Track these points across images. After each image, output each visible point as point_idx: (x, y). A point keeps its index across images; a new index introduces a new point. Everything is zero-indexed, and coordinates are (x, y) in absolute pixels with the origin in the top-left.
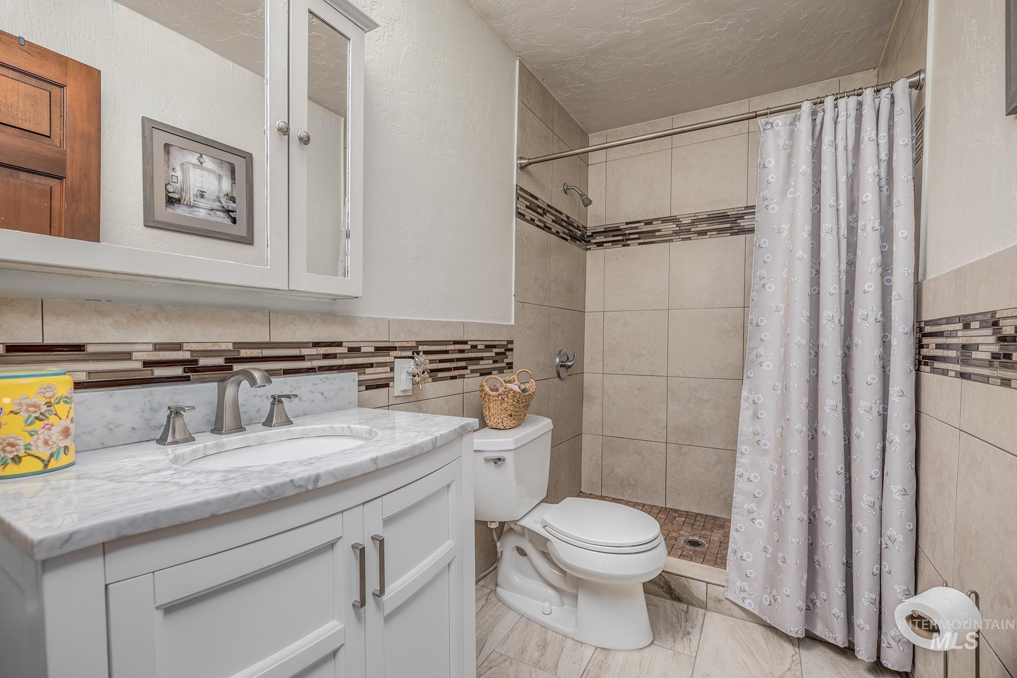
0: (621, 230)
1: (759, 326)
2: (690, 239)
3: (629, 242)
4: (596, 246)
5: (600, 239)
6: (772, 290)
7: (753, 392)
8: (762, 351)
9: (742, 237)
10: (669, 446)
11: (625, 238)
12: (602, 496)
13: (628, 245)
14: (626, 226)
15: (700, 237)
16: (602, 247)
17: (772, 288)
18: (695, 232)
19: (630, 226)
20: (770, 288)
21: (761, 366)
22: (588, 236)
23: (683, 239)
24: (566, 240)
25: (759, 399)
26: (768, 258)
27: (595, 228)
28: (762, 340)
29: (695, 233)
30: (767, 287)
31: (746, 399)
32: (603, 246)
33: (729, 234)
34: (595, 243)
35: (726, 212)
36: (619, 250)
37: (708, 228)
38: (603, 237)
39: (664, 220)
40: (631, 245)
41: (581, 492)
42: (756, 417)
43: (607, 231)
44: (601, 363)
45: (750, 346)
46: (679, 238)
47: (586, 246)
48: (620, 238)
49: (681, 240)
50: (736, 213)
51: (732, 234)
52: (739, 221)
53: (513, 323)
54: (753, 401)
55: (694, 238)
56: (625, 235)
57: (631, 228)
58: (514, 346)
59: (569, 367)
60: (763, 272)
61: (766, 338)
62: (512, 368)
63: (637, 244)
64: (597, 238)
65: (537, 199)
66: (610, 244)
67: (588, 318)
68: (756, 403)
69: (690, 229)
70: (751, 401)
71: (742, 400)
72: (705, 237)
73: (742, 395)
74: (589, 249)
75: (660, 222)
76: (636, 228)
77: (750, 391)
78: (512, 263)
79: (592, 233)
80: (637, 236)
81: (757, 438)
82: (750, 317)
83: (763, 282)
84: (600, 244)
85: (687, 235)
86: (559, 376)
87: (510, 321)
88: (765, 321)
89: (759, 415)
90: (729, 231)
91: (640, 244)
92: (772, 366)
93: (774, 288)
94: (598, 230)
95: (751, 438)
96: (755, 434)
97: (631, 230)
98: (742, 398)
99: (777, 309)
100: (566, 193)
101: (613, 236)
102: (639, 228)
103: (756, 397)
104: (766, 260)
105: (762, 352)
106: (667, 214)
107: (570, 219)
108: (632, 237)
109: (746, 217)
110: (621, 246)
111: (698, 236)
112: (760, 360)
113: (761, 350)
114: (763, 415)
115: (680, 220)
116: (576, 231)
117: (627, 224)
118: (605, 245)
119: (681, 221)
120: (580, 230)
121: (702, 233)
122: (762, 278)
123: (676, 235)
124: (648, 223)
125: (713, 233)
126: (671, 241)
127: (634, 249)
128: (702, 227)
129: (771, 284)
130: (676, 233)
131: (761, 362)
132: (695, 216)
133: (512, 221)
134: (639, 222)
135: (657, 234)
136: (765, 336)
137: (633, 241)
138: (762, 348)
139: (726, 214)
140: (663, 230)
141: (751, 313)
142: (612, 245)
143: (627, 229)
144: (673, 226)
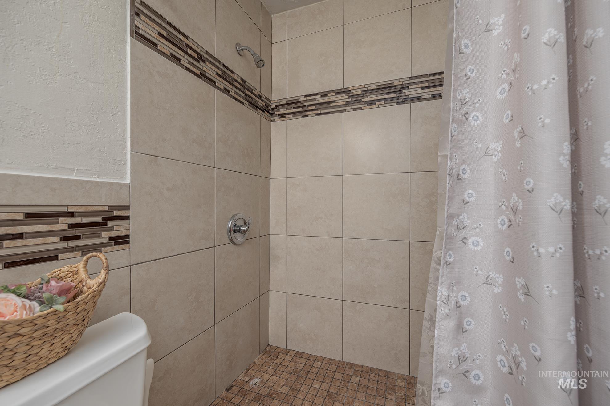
0: (300, 102)
1: (460, 179)
2: (360, 109)
3: (307, 113)
4: (279, 117)
5: (283, 111)
6: (479, 122)
7: (455, 288)
8: (466, 220)
9: (407, 105)
10: (346, 303)
11: (304, 109)
12: (287, 349)
13: (307, 116)
14: (305, 99)
15: (370, 107)
16: (284, 119)
17: (478, 119)
18: (366, 102)
19: (308, 98)
20: (476, 119)
21: (465, 244)
22: (273, 109)
23: (355, 109)
24: (243, 103)
25: (464, 298)
26: (472, 71)
27: (279, 101)
28: (465, 203)
29: (365, 104)
30: (470, 117)
31: (445, 300)
32: (285, 117)
33: (395, 104)
34: (279, 115)
35: (393, 83)
36: (299, 121)
37: (376, 98)
38: (285, 109)
39: (339, 92)
40: (309, 116)
41: (269, 345)
42: (460, 329)
43: (289, 104)
44: (285, 226)
45: (450, 211)
46: (351, 108)
47: (271, 117)
48: (300, 110)
49: (353, 110)
50: (401, 83)
51: (398, 103)
52: (404, 91)
53: (128, 181)
54: (457, 304)
55: (365, 108)
56: (305, 106)
57: (310, 100)
58: (132, 213)
59: (245, 232)
60: (465, 93)
61: (471, 199)
62: (127, 242)
63: (315, 115)
64: (280, 110)
65: (186, 37)
66: (291, 115)
67: (273, 184)
68: (459, 307)
69: (361, 100)
70: (452, 304)
71: (438, 302)
72: (375, 106)
73: (439, 294)
74: (274, 121)
75: (334, 94)
76: (314, 100)
77: (450, 287)
78: (124, 97)
79: (276, 106)
80: (314, 107)
81: (464, 367)
82: (449, 163)
83: (465, 109)
84: (282, 116)
85: (358, 105)
86: (232, 242)
87: (123, 178)
88: (469, 172)
89: (465, 325)
90: (396, 101)
91: (317, 115)
92: (482, 244)
93: (481, 118)
94: (281, 103)
95: (454, 366)
96: (461, 359)
97: (309, 102)
98: (438, 298)
99: (487, 153)
100: (240, 55)
101: (294, 108)
102: (316, 100)
103: (460, 295)
104: (469, 75)
105: (466, 222)
106: (340, 86)
107: (247, 83)
108: (310, 108)
109: (410, 87)
110: (301, 117)
111: (368, 106)
112: (463, 234)
113: (464, 219)
114: (471, 325)
115: (352, 91)
116: (257, 99)
117: (306, 96)
118: (287, 116)
119: (353, 93)
120: (262, 100)
121: (371, 103)
122: (464, 103)
123: (349, 106)
124: (324, 95)
125: (382, 103)
126: (344, 111)
127: (312, 119)
128: (371, 97)
129: (476, 114)
130: (348, 103)
131: (465, 238)
132: (365, 87)
133: (126, 41)
134: (316, 94)
135: (332, 105)
136: (470, 196)
137: (311, 113)
138: (465, 215)
139: (392, 85)
140: (336, 102)
141: (450, 158)
142: (293, 117)
143: (306, 101)
144: (344, 98)
